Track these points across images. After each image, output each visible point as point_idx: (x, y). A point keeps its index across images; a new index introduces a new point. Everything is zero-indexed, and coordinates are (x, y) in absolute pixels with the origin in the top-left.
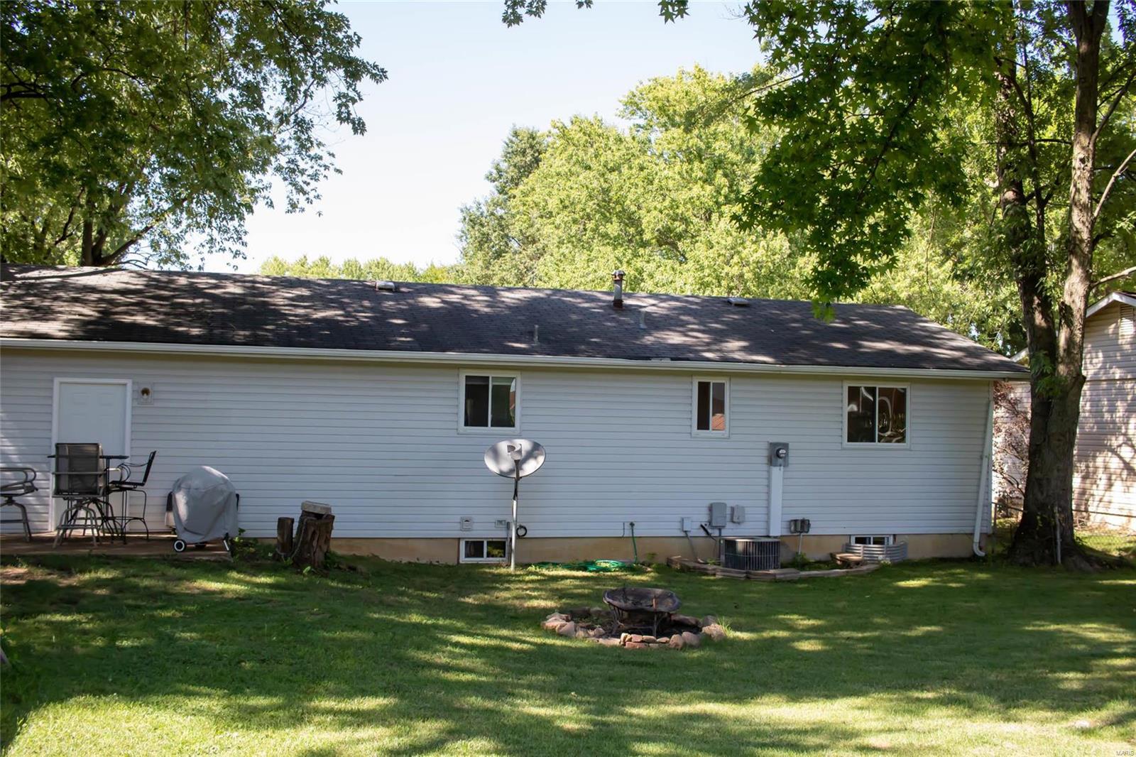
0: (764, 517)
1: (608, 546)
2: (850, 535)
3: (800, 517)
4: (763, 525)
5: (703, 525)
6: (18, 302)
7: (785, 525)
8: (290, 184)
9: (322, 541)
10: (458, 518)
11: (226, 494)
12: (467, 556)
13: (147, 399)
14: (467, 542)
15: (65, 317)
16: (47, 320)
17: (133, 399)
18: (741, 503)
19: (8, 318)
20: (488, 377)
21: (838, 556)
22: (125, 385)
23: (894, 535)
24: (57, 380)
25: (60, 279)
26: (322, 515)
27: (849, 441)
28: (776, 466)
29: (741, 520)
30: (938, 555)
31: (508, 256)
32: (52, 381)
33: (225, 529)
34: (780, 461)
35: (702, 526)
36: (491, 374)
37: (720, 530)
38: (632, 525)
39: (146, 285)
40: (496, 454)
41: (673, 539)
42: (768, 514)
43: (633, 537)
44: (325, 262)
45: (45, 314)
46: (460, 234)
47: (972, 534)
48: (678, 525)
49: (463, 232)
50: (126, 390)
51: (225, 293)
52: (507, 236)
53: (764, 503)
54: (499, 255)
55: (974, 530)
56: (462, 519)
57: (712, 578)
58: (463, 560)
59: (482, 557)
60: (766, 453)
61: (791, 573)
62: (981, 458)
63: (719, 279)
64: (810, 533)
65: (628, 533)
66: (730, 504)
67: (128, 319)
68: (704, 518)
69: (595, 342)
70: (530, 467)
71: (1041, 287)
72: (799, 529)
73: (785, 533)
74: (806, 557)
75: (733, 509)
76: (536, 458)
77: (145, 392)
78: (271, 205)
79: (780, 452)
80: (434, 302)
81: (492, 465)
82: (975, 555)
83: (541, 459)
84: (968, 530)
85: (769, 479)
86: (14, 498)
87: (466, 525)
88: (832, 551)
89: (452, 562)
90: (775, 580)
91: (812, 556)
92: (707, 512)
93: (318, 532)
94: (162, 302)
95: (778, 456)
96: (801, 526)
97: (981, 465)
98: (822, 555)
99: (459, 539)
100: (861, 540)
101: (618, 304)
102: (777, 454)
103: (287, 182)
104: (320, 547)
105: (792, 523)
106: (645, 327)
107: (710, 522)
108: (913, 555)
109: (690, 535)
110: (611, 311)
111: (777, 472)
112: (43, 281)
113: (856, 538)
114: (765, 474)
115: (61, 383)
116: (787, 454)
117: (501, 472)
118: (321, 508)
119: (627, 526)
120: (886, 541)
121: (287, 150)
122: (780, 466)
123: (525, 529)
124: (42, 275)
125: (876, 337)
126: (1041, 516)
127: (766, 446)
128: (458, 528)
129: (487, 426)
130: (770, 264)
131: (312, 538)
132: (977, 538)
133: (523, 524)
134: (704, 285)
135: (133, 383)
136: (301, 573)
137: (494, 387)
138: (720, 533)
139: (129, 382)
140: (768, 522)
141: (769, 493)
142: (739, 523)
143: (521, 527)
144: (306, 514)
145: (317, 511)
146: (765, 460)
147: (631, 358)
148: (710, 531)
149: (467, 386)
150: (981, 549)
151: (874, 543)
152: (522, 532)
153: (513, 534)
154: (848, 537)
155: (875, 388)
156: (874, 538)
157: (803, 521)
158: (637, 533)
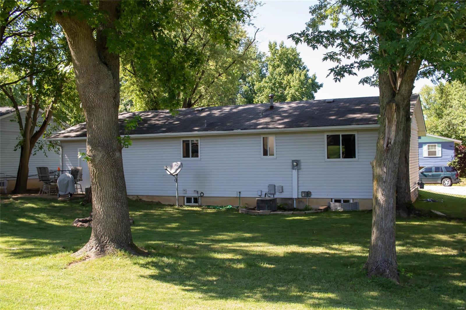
0: (290, 190)
3: (307, 190)
4: (290, 193)
5: (267, 193)
7: (300, 194)
12: (187, 202)
14: (187, 198)
18: (281, 185)
23: (353, 199)
24: (79, 149)
27: (328, 158)
28: (294, 170)
29: (282, 191)
32: (77, 149)
36: (190, 139)
37: (274, 195)
38: (240, 192)
42: (292, 189)
43: (240, 197)
48: (256, 193)
53: (291, 185)
56: (183, 190)
58: (186, 204)
59: (192, 203)
60: (290, 164)
64: (311, 197)
65: (238, 196)
66: (276, 185)
68: (267, 190)
70: (178, 171)
72: (306, 195)
73: (300, 197)
74: (310, 207)
75: (278, 187)
85: (291, 175)
89: (182, 204)
91: (313, 207)
92: (268, 188)
96: (308, 194)
99: (184, 197)
100: (337, 201)
101: (271, 108)
105: (303, 193)
107: (269, 192)
108: (361, 208)
111: (295, 172)
113: (335, 200)
114: (290, 173)
116: (298, 165)
119: (238, 193)
120: (349, 201)
122: (296, 170)
127: (291, 161)
128: (184, 193)
129: (190, 157)
137: (191, 144)
140: (292, 192)
141: (292, 180)
142: (281, 193)
143: (202, 193)
146: (290, 167)
148: (269, 195)
149: (183, 144)
151: (344, 202)
152: (202, 195)
153: (199, 195)
154: (331, 200)
155: (340, 135)
156: (343, 200)
157: (307, 192)
158: (242, 196)
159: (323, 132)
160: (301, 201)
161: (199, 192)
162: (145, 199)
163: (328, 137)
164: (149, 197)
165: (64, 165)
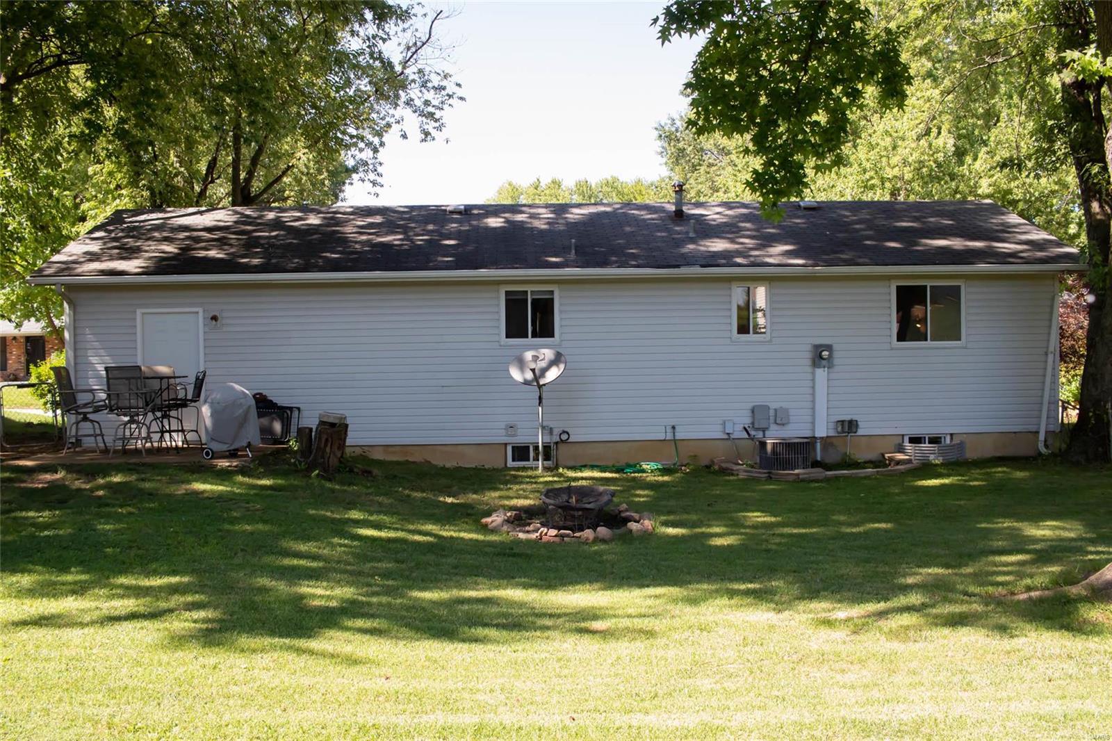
0: (809, 419)
1: (650, 448)
2: (903, 435)
3: (848, 418)
4: (809, 426)
5: (746, 426)
6: (115, 244)
7: (832, 426)
8: (420, 115)
9: (335, 447)
10: (503, 425)
11: (245, 408)
12: (513, 460)
13: (216, 325)
14: (513, 447)
15: (147, 255)
16: (130, 259)
17: (204, 325)
18: (784, 405)
19: (98, 258)
20: (526, 292)
21: (887, 455)
22: (197, 313)
23: (952, 435)
24: (139, 312)
25: (161, 221)
26: (335, 424)
27: (898, 341)
28: (819, 368)
29: (784, 422)
30: (999, 454)
31: (702, 169)
32: (135, 312)
33: (248, 438)
34: (824, 362)
35: (745, 428)
36: (529, 288)
37: (764, 431)
38: (674, 428)
39: (235, 222)
40: (521, 364)
41: (718, 442)
42: (813, 416)
43: (675, 440)
44: (556, 184)
45: (129, 253)
46: (660, 150)
47: (1037, 432)
48: (720, 428)
49: (663, 147)
50: (198, 318)
51: (303, 225)
52: (702, 149)
53: (809, 405)
54: (694, 168)
55: (1039, 428)
56: (507, 426)
57: (735, 478)
58: (510, 463)
59: (529, 460)
60: (809, 355)
61: (818, 473)
62: (1046, 354)
63: (883, 180)
64: (858, 433)
65: (670, 436)
66: (773, 406)
67: (202, 254)
68: (747, 421)
69: (632, 253)
70: (553, 374)
71: (1087, 174)
72: (846, 430)
73: (832, 433)
74: (852, 457)
75: (776, 410)
76: (558, 366)
77: (214, 318)
78: (404, 136)
79: (823, 353)
80: (496, 222)
81: (516, 375)
82: (1040, 454)
83: (562, 366)
84: (1033, 428)
85: (813, 380)
86: (88, 416)
87: (510, 431)
88: (882, 452)
89: (500, 465)
90: (799, 480)
91: (861, 456)
92: (750, 414)
93: (330, 439)
94: (240, 237)
95: (821, 357)
96: (850, 426)
97: (1046, 362)
98: (872, 455)
99: (506, 444)
100: (915, 440)
101: (679, 215)
102: (821, 356)
103: (417, 114)
104: (334, 454)
105: (839, 424)
106: (694, 236)
107: (753, 423)
108: (970, 455)
109: (732, 436)
110: (670, 222)
111: (821, 373)
112: (147, 223)
113: (910, 438)
114: (810, 376)
115: (143, 314)
116: (830, 356)
117: (525, 380)
118: (334, 417)
119: (669, 430)
120: (943, 439)
121: (413, 84)
122: (824, 367)
123: (568, 433)
124: (149, 218)
125: (939, 234)
126: (1094, 412)
127: (809, 348)
128: (504, 434)
129: (527, 337)
130: (931, 163)
131: (326, 445)
132: (1042, 437)
133: (566, 430)
134: (868, 187)
135: (204, 311)
136: (309, 477)
137: (534, 301)
138: (764, 435)
139: (200, 310)
140: (813, 423)
141: (813, 394)
142: (783, 425)
143: (564, 432)
144: (322, 423)
145: (331, 420)
146: (809, 362)
147: (659, 267)
148: (753, 433)
149: (507, 301)
150: (1046, 446)
151: (929, 443)
152: (564, 437)
153: (556, 439)
154: (901, 437)
155: (926, 286)
156: (929, 438)
157: (851, 422)
158: (679, 436)
159: (889, 278)
160: (832, 444)
161: (556, 431)
162: (378, 455)
163: (900, 290)
164: (391, 449)
165: (79, 360)
